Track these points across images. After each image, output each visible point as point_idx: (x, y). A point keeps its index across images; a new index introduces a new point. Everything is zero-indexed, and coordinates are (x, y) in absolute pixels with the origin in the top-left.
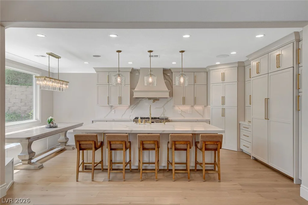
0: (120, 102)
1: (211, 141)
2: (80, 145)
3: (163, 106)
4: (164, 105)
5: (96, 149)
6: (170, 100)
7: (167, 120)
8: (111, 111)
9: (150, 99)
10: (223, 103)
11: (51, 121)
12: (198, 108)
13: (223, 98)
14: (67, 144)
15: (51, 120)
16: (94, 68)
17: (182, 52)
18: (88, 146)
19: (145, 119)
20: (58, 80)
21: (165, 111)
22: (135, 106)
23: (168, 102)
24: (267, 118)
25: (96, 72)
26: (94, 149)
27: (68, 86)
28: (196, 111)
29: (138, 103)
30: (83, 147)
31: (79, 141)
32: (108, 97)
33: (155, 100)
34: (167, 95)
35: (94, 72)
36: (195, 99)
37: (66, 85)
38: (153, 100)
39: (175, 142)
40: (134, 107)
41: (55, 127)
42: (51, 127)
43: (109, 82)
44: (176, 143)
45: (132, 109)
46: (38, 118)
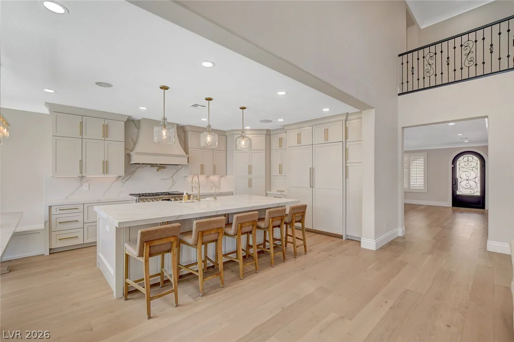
1: (299, 213)
3: (172, 177)
4: (173, 175)
6: (181, 168)
7: (178, 196)
8: (81, 185)
9: (152, 165)
10: (250, 172)
12: (214, 178)
13: (250, 167)
17: (243, 108)
19: (143, 197)
21: (174, 183)
22: (128, 177)
23: (177, 171)
24: (312, 186)
25: (49, 112)
28: (212, 182)
29: (133, 172)
32: (81, 161)
33: (161, 167)
34: (185, 161)
35: (45, 111)
36: (214, 167)
38: (157, 167)
40: (126, 178)
43: (81, 134)
45: (124, 181)
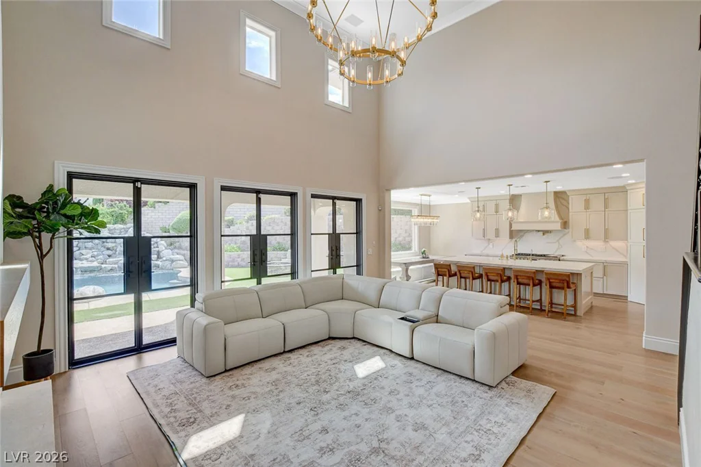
0: (497, 235)
1: (556, 279)
2: (438, 271)
3: (558, 241)
4: (560, 239)
6: (566, 232)
9: (537, 231)
11: (424, 253)
16: (468, 198)
18: (443, 273)
21: (560, 246)
22: (518, 239)
25: (470, 202)
27: (438, 221)
28: (613, 248)
29: (522, 236)
32: (484, 229)
33: (545, 232)
34: (558, 226)
36: (606, 231)
37: (437, 219)
38: (542, 232)
39: (517, 276)
41: (427, 258)
42: (423, 258)
44: (519, 277)
46: (417, 249)
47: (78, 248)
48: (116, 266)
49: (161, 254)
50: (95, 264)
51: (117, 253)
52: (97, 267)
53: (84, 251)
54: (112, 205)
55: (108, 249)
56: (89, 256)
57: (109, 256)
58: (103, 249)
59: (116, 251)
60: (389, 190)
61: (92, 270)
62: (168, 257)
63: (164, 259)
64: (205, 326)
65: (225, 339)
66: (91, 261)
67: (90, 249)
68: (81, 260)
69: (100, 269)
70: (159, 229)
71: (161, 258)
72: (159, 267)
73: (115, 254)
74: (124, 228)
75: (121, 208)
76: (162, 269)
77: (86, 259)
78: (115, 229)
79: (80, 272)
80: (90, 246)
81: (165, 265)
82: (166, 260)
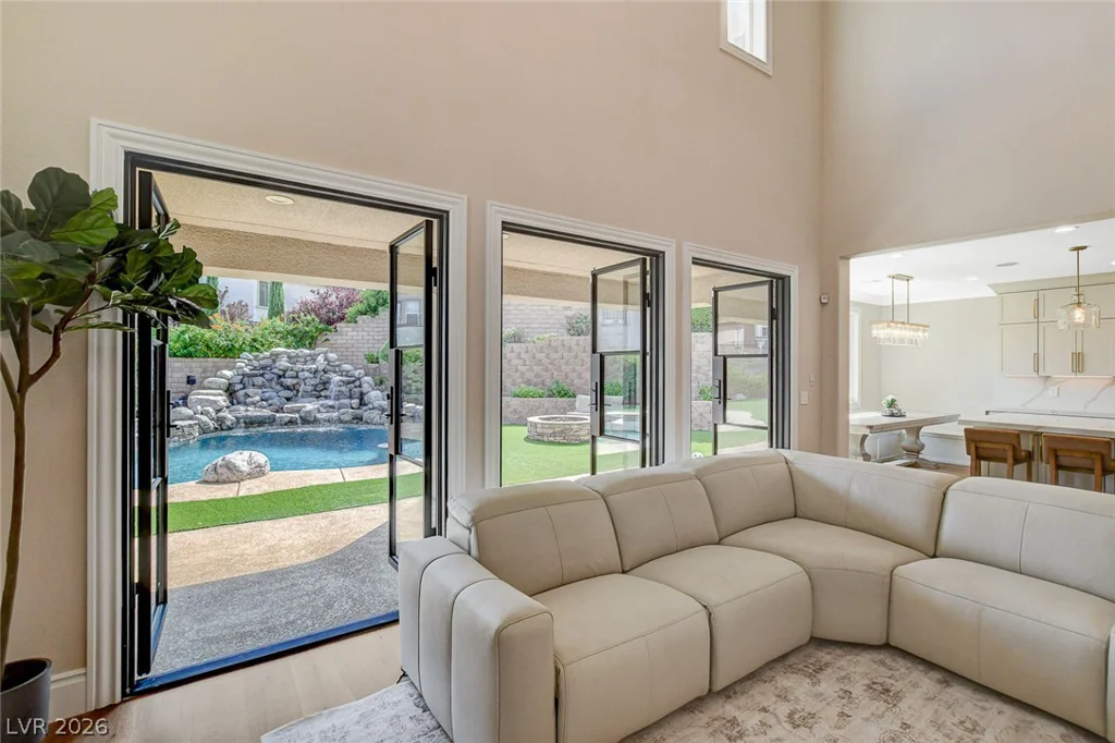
0: (1078, 369)
5: (1017, 461)
8: (1047, 388)
11: (892, 404)
14: (920, 456)
15: (893, 401)
16: (989, 285)
20: (908, 323)
25: (995, 295)
26: (1010, 460)
27: (926, 334)
30: (983, 453)
31: (975, 441)
32: (1037, 354)
37: (924, 331)
41: (901, 416)
42: (892, 415)
43: (1037, 317)
47: (241, 386)
48: (297, 416)
49: (366, 398)
50: (267, 412)
51: (300, 394)
52: (269, 417)
53: (250, 391)
54: (294, 319)
55: (288, 388)
56: (257, 398)
57: (288, 399)
58: (278, 387)
59: (298, 391)
60: (847, 258)
61: (261, 422)
62: (376, 404)
63: (370, 406)
64: (499, 632)
65: (557, 672)
66: (261, 407)
67: (260, 387)
68: (246, 404)
69: (271, 421)
70: (363, 357)
71: (366, 405)
72: (362, 420)
73: (296, 396)
74: (310, 355)
75: (308, 323)
76: (368, 423)
77: (254, 404)
78: (297, 356)
79: (243, 425)
80: (260, 383)
81: (372, 416)
82: (373, 408)
